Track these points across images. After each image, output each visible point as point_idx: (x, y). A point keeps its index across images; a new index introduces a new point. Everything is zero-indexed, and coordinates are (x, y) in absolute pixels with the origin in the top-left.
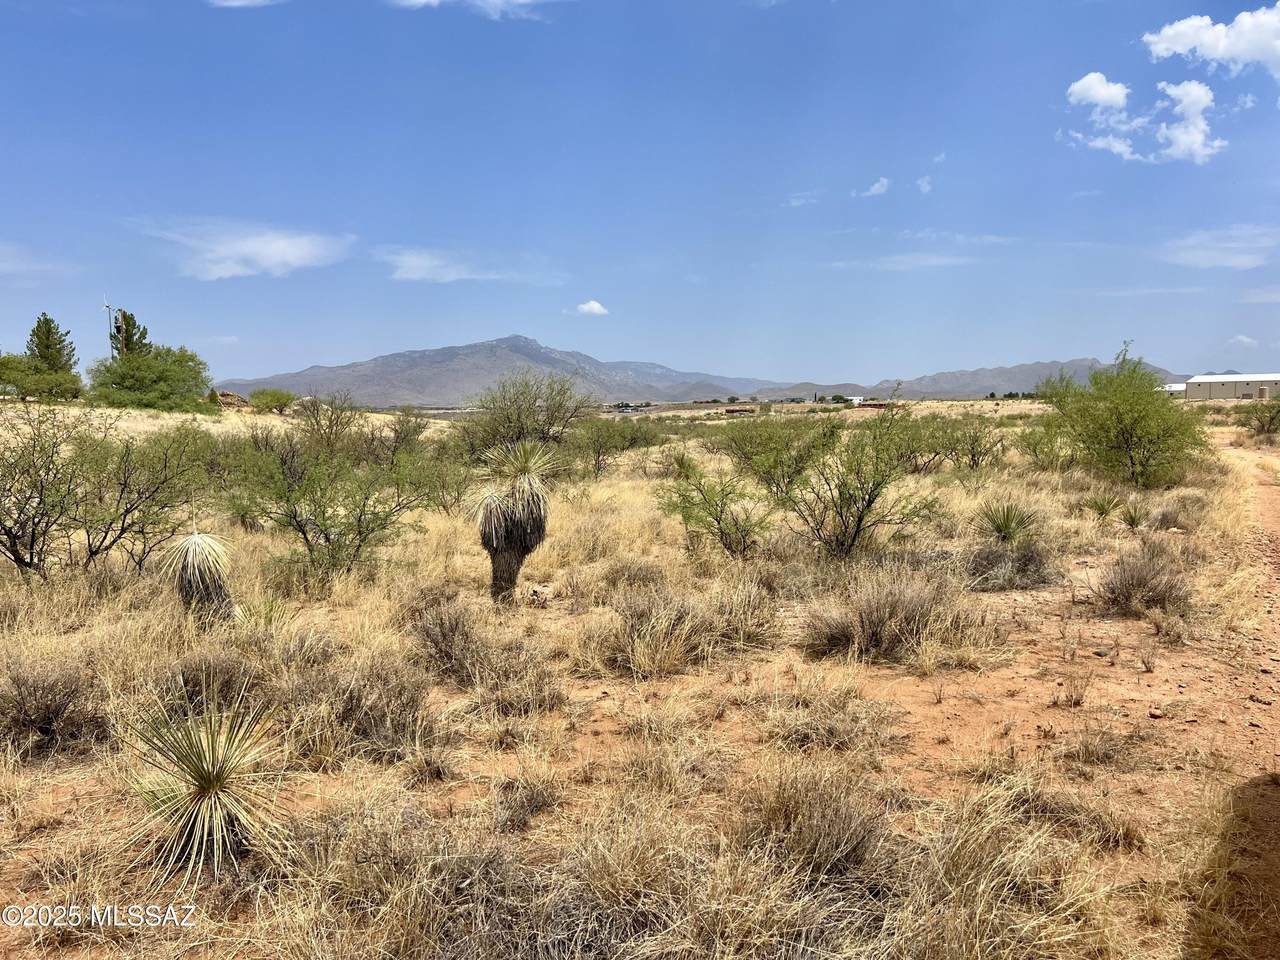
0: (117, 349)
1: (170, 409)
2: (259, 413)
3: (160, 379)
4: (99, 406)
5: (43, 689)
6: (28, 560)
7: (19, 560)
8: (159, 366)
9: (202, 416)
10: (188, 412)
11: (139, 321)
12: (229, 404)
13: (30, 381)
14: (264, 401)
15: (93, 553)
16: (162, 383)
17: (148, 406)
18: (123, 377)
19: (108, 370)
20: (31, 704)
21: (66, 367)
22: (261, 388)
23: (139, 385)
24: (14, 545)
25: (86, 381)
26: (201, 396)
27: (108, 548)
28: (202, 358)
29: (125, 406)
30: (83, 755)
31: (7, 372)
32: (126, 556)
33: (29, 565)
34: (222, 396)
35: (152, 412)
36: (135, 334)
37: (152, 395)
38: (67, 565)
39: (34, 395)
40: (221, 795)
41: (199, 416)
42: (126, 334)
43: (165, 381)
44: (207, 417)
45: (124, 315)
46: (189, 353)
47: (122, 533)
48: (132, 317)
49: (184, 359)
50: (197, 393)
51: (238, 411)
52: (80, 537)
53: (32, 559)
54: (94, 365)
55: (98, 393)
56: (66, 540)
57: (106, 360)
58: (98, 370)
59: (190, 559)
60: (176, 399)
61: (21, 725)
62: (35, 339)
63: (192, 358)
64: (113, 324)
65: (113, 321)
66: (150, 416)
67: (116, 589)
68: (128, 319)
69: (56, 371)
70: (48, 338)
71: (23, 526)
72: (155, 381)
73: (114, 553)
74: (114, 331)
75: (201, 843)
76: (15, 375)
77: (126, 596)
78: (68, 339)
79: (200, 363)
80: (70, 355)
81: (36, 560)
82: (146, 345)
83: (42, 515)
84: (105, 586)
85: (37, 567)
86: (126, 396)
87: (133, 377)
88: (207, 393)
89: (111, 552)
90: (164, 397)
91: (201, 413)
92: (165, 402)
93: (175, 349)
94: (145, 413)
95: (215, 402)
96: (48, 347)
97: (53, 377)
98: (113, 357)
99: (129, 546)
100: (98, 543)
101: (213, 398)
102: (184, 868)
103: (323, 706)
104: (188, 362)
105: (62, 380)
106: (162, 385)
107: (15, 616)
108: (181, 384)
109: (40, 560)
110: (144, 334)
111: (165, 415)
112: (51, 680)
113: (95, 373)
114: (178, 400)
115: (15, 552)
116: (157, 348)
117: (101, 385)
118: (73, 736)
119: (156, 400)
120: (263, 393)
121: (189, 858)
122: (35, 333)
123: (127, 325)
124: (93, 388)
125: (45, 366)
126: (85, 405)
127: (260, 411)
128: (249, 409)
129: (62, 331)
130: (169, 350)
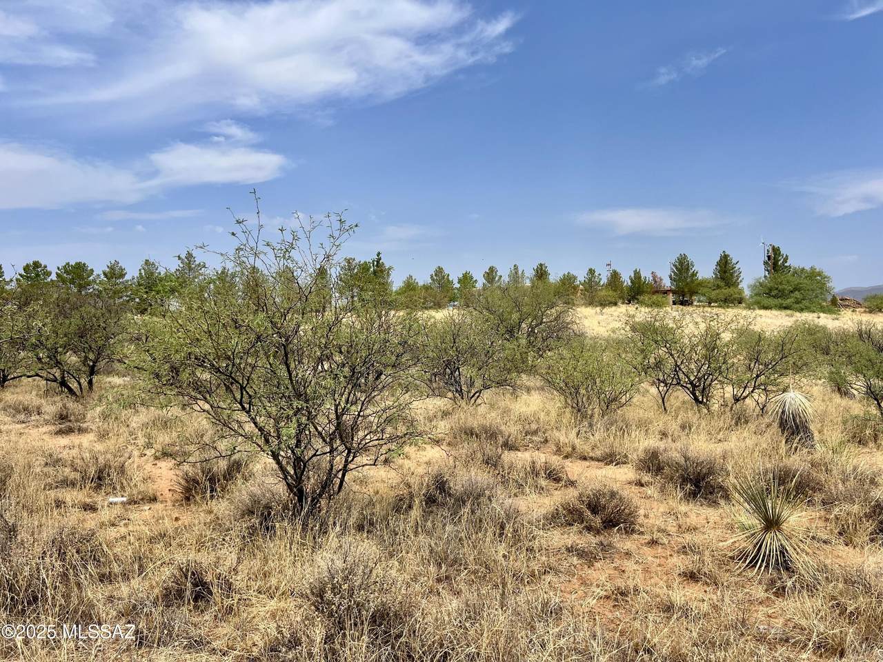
0: (768, 270)
1: (801, 310)
2: (870, 312)
3: (796, 289)
4: (754, 309)
5: (697, 463)
6: (701, 400)
7: (696, 399)
8: (795, 280)
9: (825, 315)
10: (814, 312)
11: (783, 251)
12: (847, 306)
13: (713, 294)
14: (875, 304)
15: (737, 400)
16: (797, 292)
17: (786, 308)
18: (771, 290)
19: (761, 285)
20: (691, 470)
21: (736, 284)
22: (873, 293)
23: (781, 294)
24: (694, 390)
25: (747, 293)
26: (825, 300)
27: (745, 398)
28: (826, 274)
29: (771, 308)
30: (714, 504)
31: (701, 289)
32: (755, 403)
33: (701, 402)
34: (841, 300)
35: (789, 312)
36: (780, 260)
37: (789, 301)
38: (722, 405)
39: (716, 302)
40: (777, 533)
41: (822, 315)
42: (775, 261)
43: (799, 291)
44: (828, 316)
45: (774, 249)
46: (818, 270)
47: (754, 390)
48: (778, 249)
49: (813, 275)
50: (821, 299)
51: (853, 311)
52: (729, 391)
53: (703, 400)
54: (752, 282)
55: (754, 300)
56: (722, 391)
57: (760, 278)
58: (755, 286)
59: (787, 408)
60: (805, 303)
61: (685, 480)
62: (718, 268)
63: (819, 274)
64: (766, 255)
65: (766, 252)
66: (787, 315)
67: (747, 422)
68: (776, 251)
69: (729, 287)
70: (725, 267)
71: (699, 380)
72: (792, 292)
73: (748, 401)
74: (767, 259)
75: (764, 556)
76: (705, 290)
77: (752, 426)
78: (737, 266)
79: (826, 277)
80: (738, 277)
81: (705, 400)
82: (787, 267)
83: (710, 374)
84: (741, 420)
85: (705, 404)
86: (772, 301)
87: (777, 289)
88: (829, 298)
89: (746, 400)
90: (797, 302)
91: (824, 312)
92: (798, 305)
93: (807, 268)
94: (784, 313)
95: (835, 305)
96: (725, 272)
97: (726, 291)
98: (765, 276)
99: (756, 397)
100: (740, 394)
101: (834, 302)
102: (754, 566)
103: (856, 506)
104: (816, 277)
105: (732, 292)
106: (797, 294)
107: (690, 429)
108: (811, 293)
109: (707, 400)
110: (785, 261)
111: (798, 314)
112: (700, 460)
113: (753, 287)
114: (807, 304)
115: (694, 394)
116: (795, 269)
117: (756, 295)
118: (711, 493)
119: (791, 304)
120: (875, 297)
121: (757, 561)
122: (718, 264)
123: (775, 254)
124: (751, 297)
125: (722, 284)
126: (745, 308)
127: (871, 311)
128: (862, 310)
129: (734, 261)
130: (803, 269)
